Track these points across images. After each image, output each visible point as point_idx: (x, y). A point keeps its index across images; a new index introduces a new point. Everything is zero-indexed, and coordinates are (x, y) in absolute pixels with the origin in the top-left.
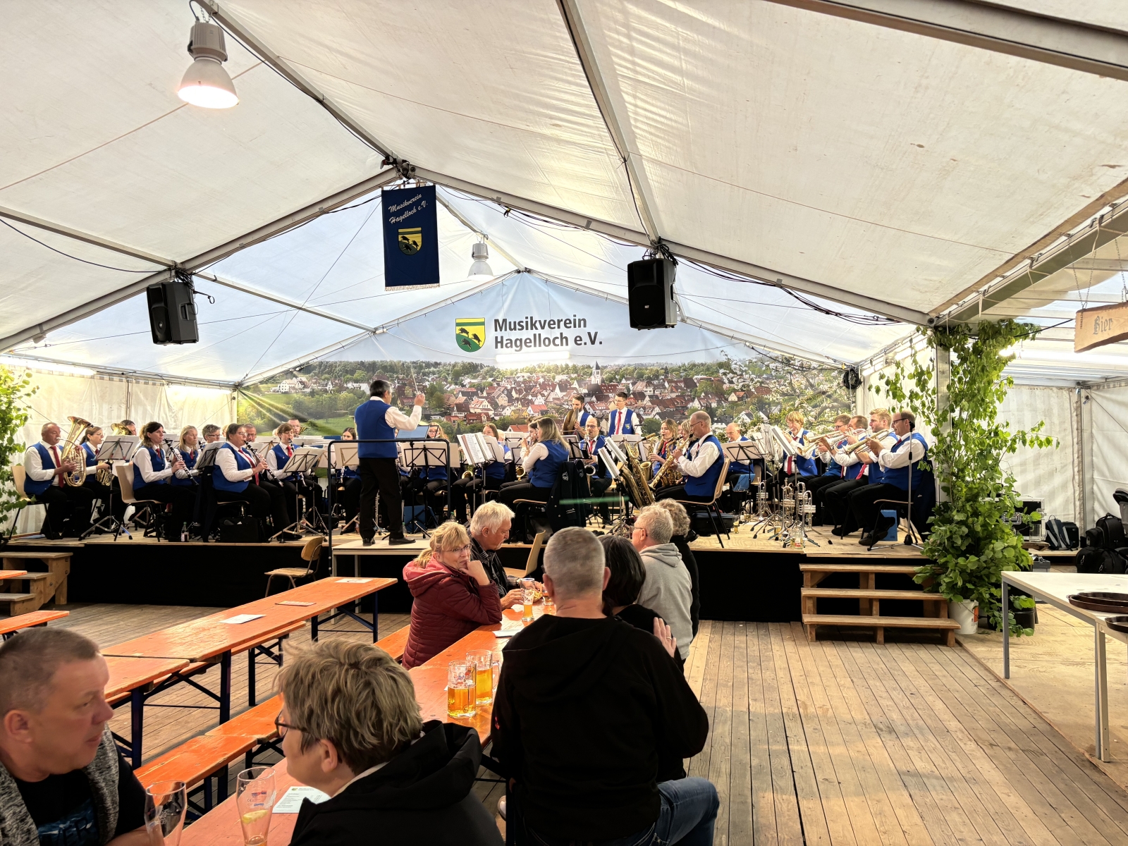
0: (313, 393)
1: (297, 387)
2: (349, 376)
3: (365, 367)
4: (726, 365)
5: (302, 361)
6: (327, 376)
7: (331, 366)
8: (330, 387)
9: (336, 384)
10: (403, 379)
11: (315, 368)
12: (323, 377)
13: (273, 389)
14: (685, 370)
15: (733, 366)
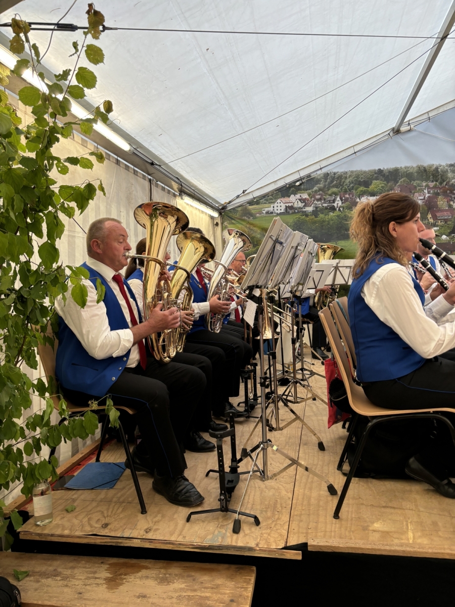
0: (315, 213)
1: (296, 205)
2: (362, 188)
3: (384, 175)
5: (303, 173)
6: (335, 190)
7: (340, 177)
8: (338, 203)
9: (346, 200)
10: (435, 187)
11: (318, 181)
12: (330, 192)
13: (266, 209)
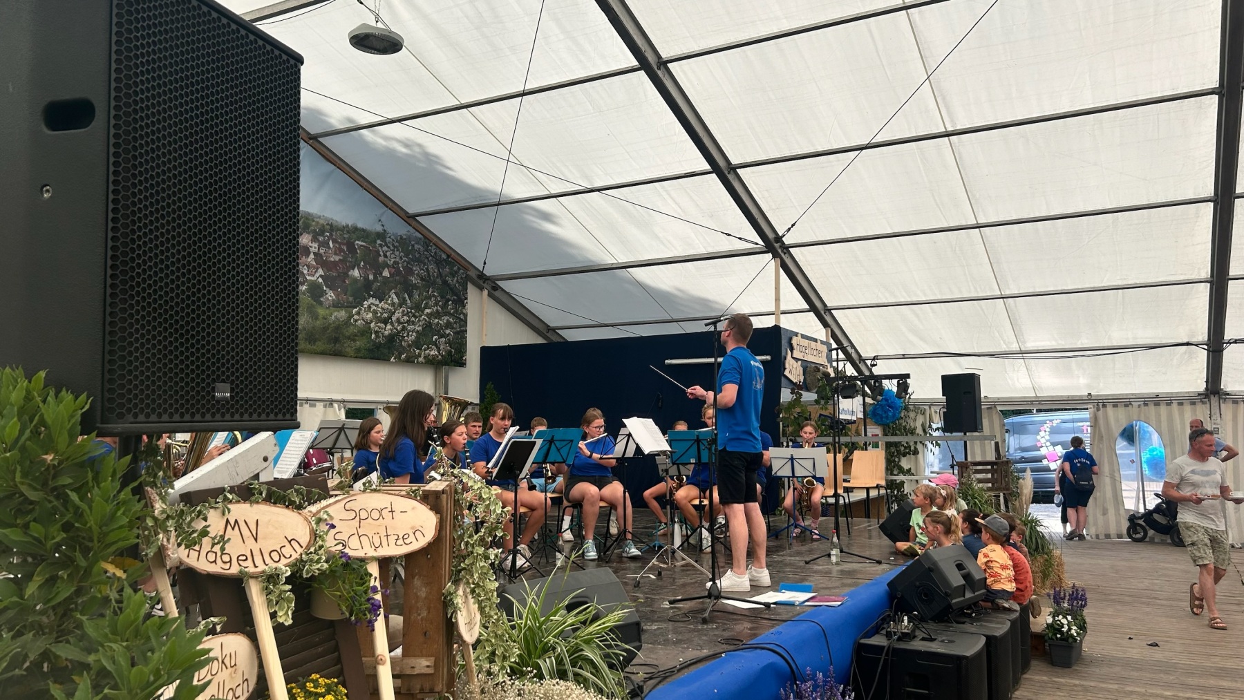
4: (382, 236)
14: (348, 232)
15: (388, 239)
